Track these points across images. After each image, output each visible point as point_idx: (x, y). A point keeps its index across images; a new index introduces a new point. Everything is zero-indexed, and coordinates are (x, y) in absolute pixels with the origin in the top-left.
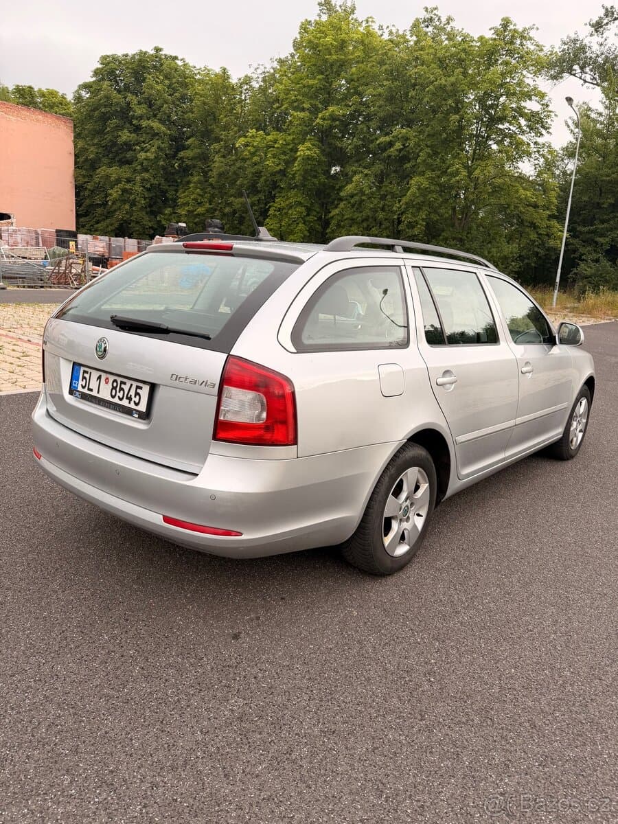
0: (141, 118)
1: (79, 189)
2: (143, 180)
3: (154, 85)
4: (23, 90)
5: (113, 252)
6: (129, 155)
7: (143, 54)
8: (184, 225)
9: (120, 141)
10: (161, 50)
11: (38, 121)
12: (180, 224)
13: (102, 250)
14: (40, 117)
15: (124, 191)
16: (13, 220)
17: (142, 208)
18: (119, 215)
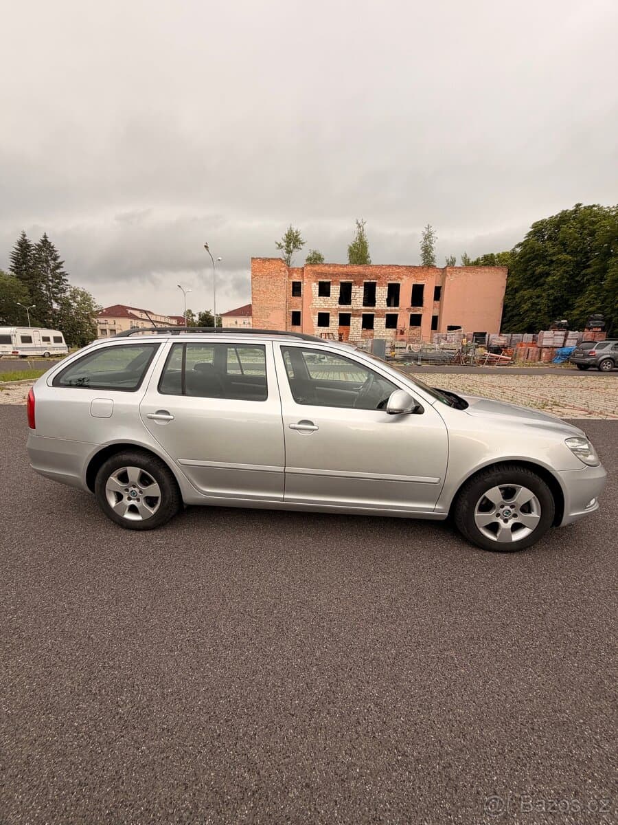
0: (554, 254)
1: (505, 307)
2: (549, 295)
3: (567, 230)
4: (488, 257)
5: (513, 343)
6: (541, 281)
7: (564, 212)
8: (565, 321)
9: (537, 272)
10: (580, 205)
11: (485, 272)
12: (562, 321)
13: (503, 342)
14: (487, 270)
15: (533, 304)
16: (462, 329)
17: (545, 314)
18: (527, 320)
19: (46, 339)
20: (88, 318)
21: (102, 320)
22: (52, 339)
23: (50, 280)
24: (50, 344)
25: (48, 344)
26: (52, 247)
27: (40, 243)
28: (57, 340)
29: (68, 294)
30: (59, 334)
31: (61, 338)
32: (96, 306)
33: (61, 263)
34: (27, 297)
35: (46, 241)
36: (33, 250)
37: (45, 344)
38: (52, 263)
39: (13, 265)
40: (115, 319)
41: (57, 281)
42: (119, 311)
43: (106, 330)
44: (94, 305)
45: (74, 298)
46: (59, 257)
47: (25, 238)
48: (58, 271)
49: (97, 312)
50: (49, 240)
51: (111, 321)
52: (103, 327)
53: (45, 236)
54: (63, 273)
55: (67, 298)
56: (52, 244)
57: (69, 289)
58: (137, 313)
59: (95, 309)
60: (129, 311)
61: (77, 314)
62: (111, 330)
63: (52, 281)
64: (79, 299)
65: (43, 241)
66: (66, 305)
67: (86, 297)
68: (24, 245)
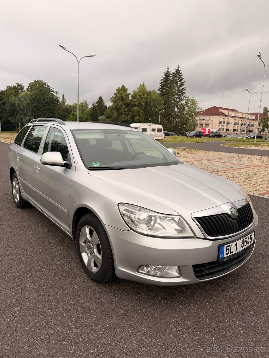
19: (154, 130)
20: (192, 116)
21: (202, 118)
22: (156, 130)
23: (176, 94)
24: (155, 133)
25: (154, 133)
26: (181, 73)
27: (175, 72)
28: (159, 130)
29: (184, 102)
30: (161, 127)
31: (161, 129)
32: (198, 109)
33: (184, 82)
34: (162, 106)
35: (178, 70)
36: (171, 77)
37: (153, 133)
38: (179, 84)
39: (160, 87)
40: (209, 117)
41: (180, 94)
42: (214, 111)
43: (203, 124)
44: (197, 108)
45: (187, 103)
46: (183, 79)
47: (169, 70)
48: (181, 88)
49: (199, 112)
50: (180, 69)
51: (207, 118)
52: (201, 122)
53: (178, 67)
54: (184, 89)
55: (183, 104)
56: (181, 72)
57: (185, 99)
58: (225, 112)
59: (197, 111)
60: (221, 110)
61: (187, 114)
62: (206, 124)
63: (177, 95)
64: (190, 104)
65: (176, 70)
66: (182, 108)
67: (194, 103)
68: (167, 75)
